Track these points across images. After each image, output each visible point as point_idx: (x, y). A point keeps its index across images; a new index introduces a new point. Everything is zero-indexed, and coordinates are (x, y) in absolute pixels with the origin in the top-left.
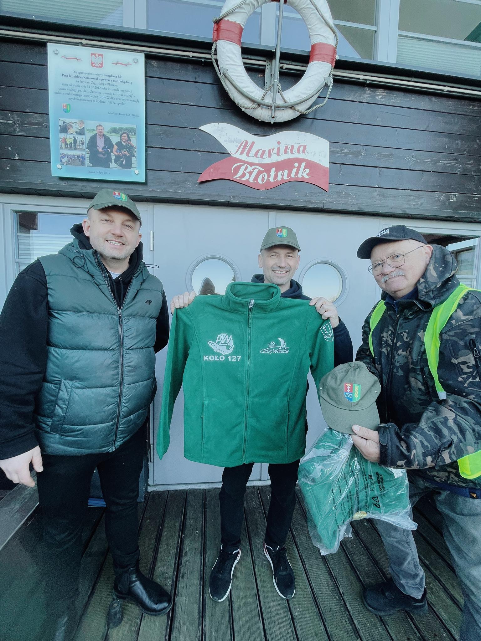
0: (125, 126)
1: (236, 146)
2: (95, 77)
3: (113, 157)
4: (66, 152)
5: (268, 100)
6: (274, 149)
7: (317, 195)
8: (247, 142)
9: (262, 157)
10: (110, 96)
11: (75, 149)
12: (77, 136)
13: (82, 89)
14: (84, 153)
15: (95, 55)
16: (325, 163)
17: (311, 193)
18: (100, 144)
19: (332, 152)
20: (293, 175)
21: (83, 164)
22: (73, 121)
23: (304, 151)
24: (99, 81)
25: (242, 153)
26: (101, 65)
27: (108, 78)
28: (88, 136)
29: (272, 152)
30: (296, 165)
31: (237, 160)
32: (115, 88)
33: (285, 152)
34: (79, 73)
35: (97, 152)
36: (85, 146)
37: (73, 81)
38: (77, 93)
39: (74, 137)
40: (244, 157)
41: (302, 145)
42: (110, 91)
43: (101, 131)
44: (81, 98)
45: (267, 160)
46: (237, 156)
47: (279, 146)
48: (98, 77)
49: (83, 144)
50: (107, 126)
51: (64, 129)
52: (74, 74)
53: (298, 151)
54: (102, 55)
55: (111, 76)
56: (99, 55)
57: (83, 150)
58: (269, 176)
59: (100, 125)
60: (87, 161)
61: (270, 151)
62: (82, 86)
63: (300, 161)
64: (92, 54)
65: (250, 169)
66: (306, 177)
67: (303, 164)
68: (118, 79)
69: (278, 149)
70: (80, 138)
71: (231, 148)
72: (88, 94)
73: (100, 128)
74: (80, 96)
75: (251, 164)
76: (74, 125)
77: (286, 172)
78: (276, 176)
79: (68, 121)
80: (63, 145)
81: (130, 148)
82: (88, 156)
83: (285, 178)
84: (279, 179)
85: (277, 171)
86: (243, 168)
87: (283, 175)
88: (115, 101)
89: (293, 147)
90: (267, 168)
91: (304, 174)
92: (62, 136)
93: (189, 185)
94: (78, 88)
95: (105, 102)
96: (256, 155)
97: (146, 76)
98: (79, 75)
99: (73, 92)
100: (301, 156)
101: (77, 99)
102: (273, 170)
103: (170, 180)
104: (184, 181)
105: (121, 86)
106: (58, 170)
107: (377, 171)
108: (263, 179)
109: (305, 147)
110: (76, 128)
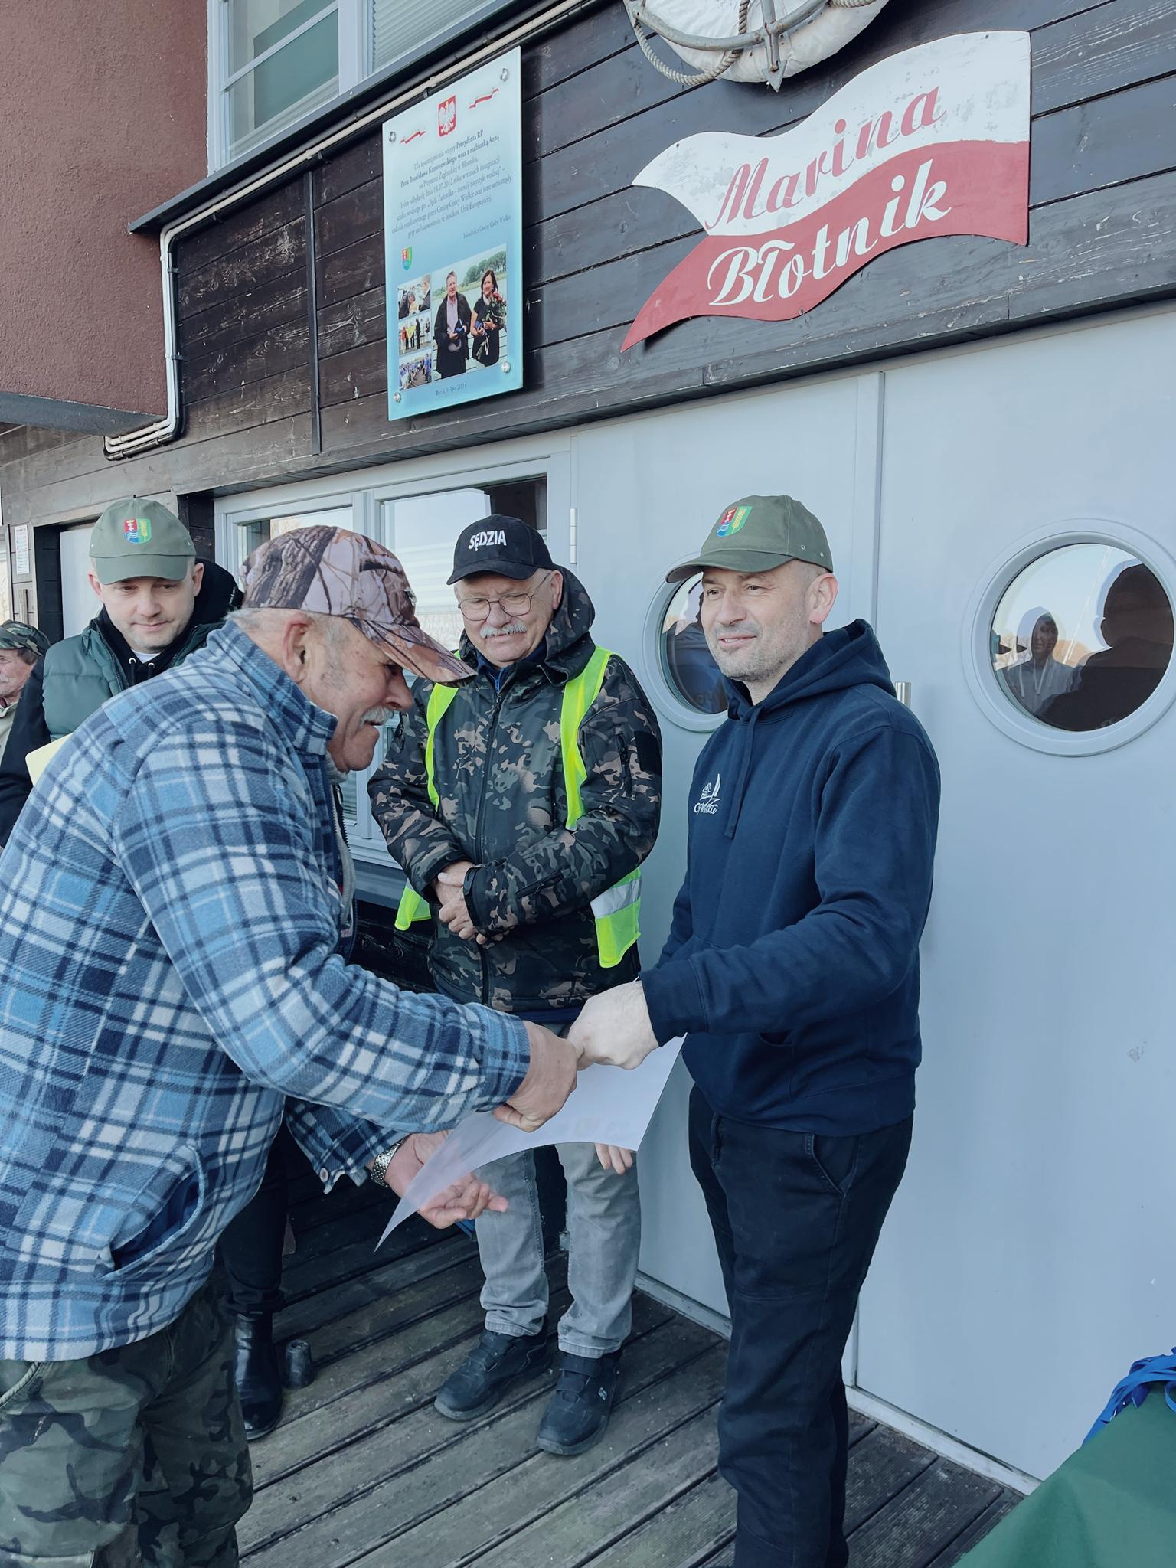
0: (489, 254)
1: (720, 198)
2: (445, 159)
3: (471, 343)
6: (823, 157)
7: (985, 271)
10: (467, 192)
11: (418, 346)
13: (427, 200)
15: (444, 104)
17: (959, 272)
18: (452, 318)
20: (886, 230)
21: (428, 378)
23: (927, 120)
24: (447, 168)
25: (733, 214)
26: (453, 124)
27: (462, 150)
28: (436, 305)
29: (820, 170)
30: (898, 183)
31: (722, 244)
32: (474, 167)
34: (423, 164)
35: (449, 341)
36: (432, 333)
37: (415, 189)
38: (421, 214)
39: (417, 320)
40: (739, 227)
41: (923, 96)
42: (465, 180)
43: (452, 286)
44: (427, 222)
45: (805, 206)
46: (723, 228)
47: (840, 137)
48: (449, 156)
49: (427, 331)
51: (405, 308)
52: (417, 172)
53: (907, 128)
54: (453, 100)
55: (468, 141)
56: (450, 101)
58: (809, 264)
60: (434, 370)
61: (811, 170)
62: (427, 194)
64: (440, 107)
65: (754, 259)
67: (924, 170)
68: (478, 141)
69: (839, 150)
70: (424, 319)
71: (706, 210)
72: (434, 207)
73: (452, 279)
74: (423, 218)
76: (416, 293)
77: (864, 224)
78: (830, 254)
79: (407, 286)
80: (403, 346)
81: (498, 309)
82: (434, 356)
83: (861, 249)
84: (842, 258)
85: (833, 236)
86: (737, 261)
87: (854, 241)
88: (475, 199)
89: (887, 117)
91: (925, 204)
93: (613, 363)
94: (420, 203)
95: (458, 213)
98: (423, 170)
99: (414, 216)
100: (921, 137)
101: (420, 229)
103: (575, 364)
104: (604, 356)
105: (482, 156)
106: (396, 404)
108: (792, 278)
109: (932, 97)
110: (419, 297)
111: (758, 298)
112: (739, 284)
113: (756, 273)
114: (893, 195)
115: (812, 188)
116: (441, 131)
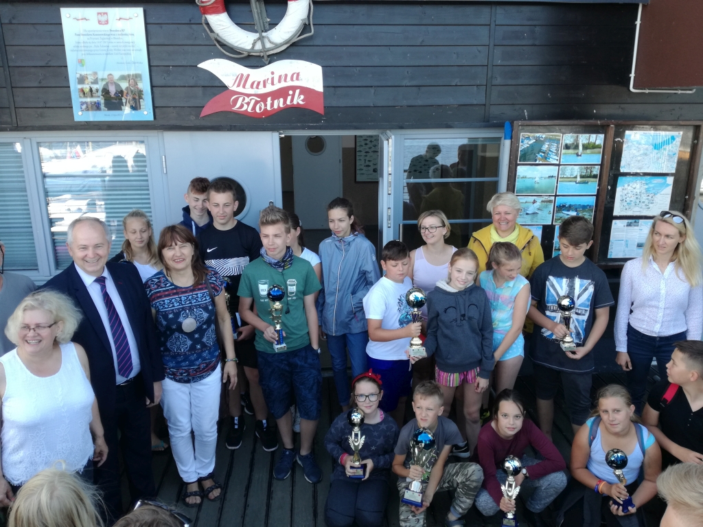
0: (132, 72)
1: (233, 79)
2: (103, 33)
3: (124, 101)
4: (84, 100)
6: (268, 79)
8: (242, 75)
10: (116, 48)
11: (92, 96)
13: (93, 45)
14: (99, 99)
15: (100, 13)
18: (112, 90)
20: (288, 102)
21: (99, 109)
22: (88, 73)
23: (297, 79)
24: (106, 37)
25: (239, 86)
26: (107, 22)
27: (113, 33)
28: (101, 84)
29: (267, 82)
30: (291, 92)
31: (235, 93)
32: (121, 41)
33: (280, 81)
34: (89, 31)
35: (111, 98)
36: (100, 93)
37: (85, 39)
38: (88, 49)
39: (90, 87)
40: (240, 89)
41: (296, 73)
42: (116, 44)
43: (112, 79)
44: (93, 52)
45: (262, 91)
46: (234, 88)
47: (273, 76)
48: (105, 33)
49: (97, 92)
50: (116, 75)
51: (81, 81)
52: (85, 33)
53: (292, 79)
54: (106, 13)
55: (116, 31)
56: (104, 13)
57: (99, 97)
58: (266, 105)
59: (111, 75)
60: (102, 106)
61: (264, 82)
62: (93, 42)
63: (294, 88)
64: (98, 14)
65: (247, 100)
67: (298, 91)
68: (123, 33)
69: (273, 79)
70: (94, 87)
71: (228, 81)
72: (98, 48)
73: (111, 76)
74: (91, 51)
76: (89, 77)
77: (282, 100)
78: (272, 105)
79: (83, 73)
80: (82, 94)
82: (102, 101)
83: (281, 106)
84: (275, 106)
85: (273, 100)
86: (241, 99)
87: (279, 103)
88: (122, 52)
89: (286, 75)
91: (298, 100)
92: (80, 86)
93: (193, 117)
94: (89, 45)
96: (252, 86)
97: (146, 24)
98: (89, 33)
99: (85, 48)
101: (89, 54)
102: (269, 99)
103: (176, 115)
104: (189, 115)
105: (126, 39)
106: (80, 115)
107: (372, 90)
108: (260, 108)
109: (298, 74)
110: (91, 79)
111: (249, 110)
112: (242, 106)
113: (248, 104)
114: (289, 95)
115: (265, 86)
116: (100, 22)
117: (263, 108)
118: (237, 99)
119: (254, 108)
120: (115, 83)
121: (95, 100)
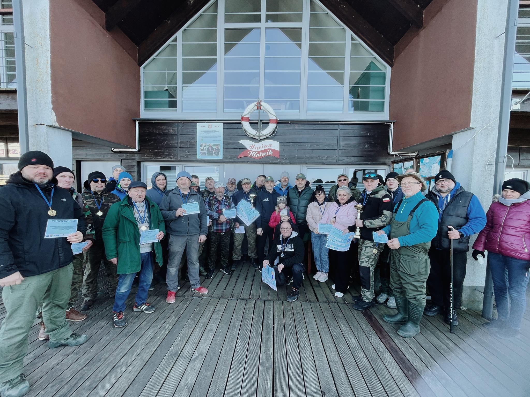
0: (217, 144)
3: (214, 152)
4: (201, 152)
5: (257, 135)
8: (253, 145)
9: (257, 149)
10: (213, 136)
12: (204, 147)
16: (278, 149)
17: (273, 159)
18: (210, 149)
19: (280, 146)
20: (267, 154)
21: (206, 155)
22: (203, 143)
23: (271, 146)
24: (210, 132)
25: (251, 148)
26: (211, 128)
27: (212, 131)
28: (207, 147)
30: (268, 151)
31: (250, 151)
33: (265, 147)
35: (210, 151)
36: (206, 150)
37: (204, 133)
40: (252, 150)
41: (270, 144)
42: (213, 134)
45: (259, 150)
50: (212, 144)
51: (201, 146)
53: (269, 146)
54: (211, 125)
55: (214, 130)
58: (260, 155)
60: (207, 154)
61: (260, 147)
62: (206, 134)
63: (269, 149)
66: (272, 154)
67: (271, 150)
68: (216, 131)
69: (263, 146)
70: (205, 148)
71: (248, 147)
72: (207, 136)
73: (210, 144)
75: (254, 151)
77: (265, 153)
80: (201, 150)
81: (219, 150)
82: (207, 152)
83: (265, 155)
84: (263, 155)
85: (262, 153)
86: (252, 153)
87: (264, 154)
88: (215, 137)
89: (267, 145)
90: (259, 152)
91: (271, 153)
92: (200, 147)
93: (235, 159)
95: (212, 138)
96: (255, 149)
97: (223, 128)
98: (205, 131)
99: (204, 136)
100: (270, 148)
102: (261, 153)
103: (230, 158)
104: (234, 157)
105: (216, 133)
106: (199, 157)
107: (296, 150)
108: (258, 156)
110: (204, 145)
111: (254, 156)
112: (252, 155)
113: (254, 154)
115: (260, 149)
116: (209, 128)
117: (259, 155)
118: (250, 152)
119: (255, 156)
120: (212, 147)
121: (205, 152)
